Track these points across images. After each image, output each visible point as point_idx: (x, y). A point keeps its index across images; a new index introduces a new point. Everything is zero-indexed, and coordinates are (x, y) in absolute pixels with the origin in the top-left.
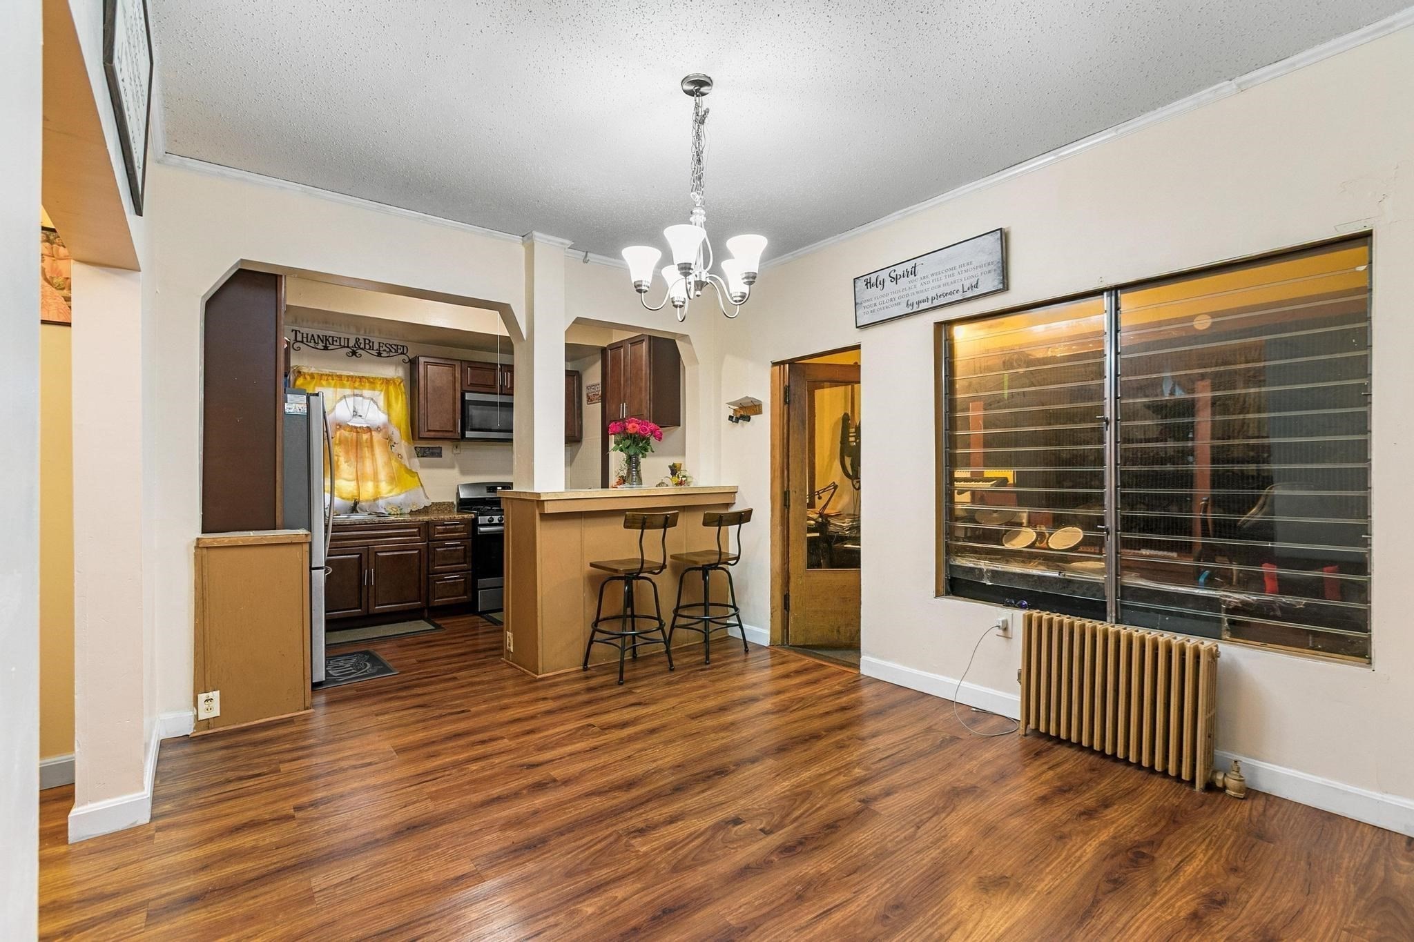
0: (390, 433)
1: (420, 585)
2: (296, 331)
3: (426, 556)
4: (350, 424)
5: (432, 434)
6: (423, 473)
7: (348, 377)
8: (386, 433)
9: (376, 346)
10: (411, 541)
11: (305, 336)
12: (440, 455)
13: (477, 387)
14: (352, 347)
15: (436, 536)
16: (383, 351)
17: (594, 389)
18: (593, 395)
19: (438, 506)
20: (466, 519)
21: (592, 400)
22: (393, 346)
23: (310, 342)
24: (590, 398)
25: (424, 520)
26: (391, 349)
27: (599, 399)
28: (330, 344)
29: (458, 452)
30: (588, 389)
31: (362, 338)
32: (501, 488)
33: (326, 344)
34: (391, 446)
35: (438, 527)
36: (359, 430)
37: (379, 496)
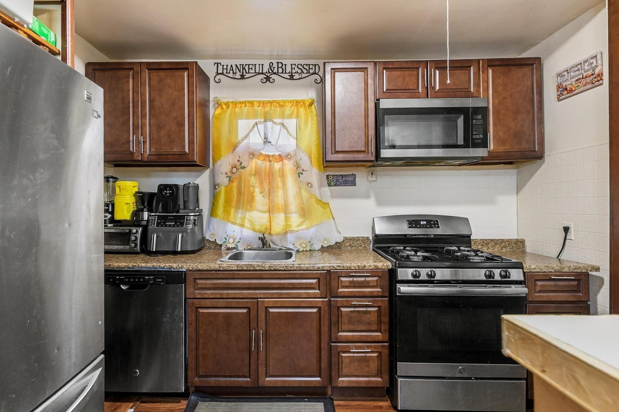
0: (300, 160)
1: (320, 358)
2: (218, 64)
3: (327, 317)
4: (264, 153)
5: (340, 157)
6: (336, 204)
7: (259, 102)
8: (296, 160)
9: (288, 69)
10: (308, 296)
11: (225, 67)
12: (354, 184)
13: (391, 93)
14: (266, 73)
15: (339, 290)
16: (295, 73)
17: (578, 70)
18: (576, 81)
19: (351, 242)
20: (381, 270)
21: (571, 91)
22: (305, 66)
23: (229, 73)
24: (566, 89)
25: (325, 268)
26: (303, 70)
27: (594, 82)
28: (246, 73)
29: (374, 179)
30: (559, 78)
31: (275, 62)
32: (425, 223)
33: (243, 73)
34: (299, 174)
35: (342, 279)
36: (271, 158)
37: (289, 230)
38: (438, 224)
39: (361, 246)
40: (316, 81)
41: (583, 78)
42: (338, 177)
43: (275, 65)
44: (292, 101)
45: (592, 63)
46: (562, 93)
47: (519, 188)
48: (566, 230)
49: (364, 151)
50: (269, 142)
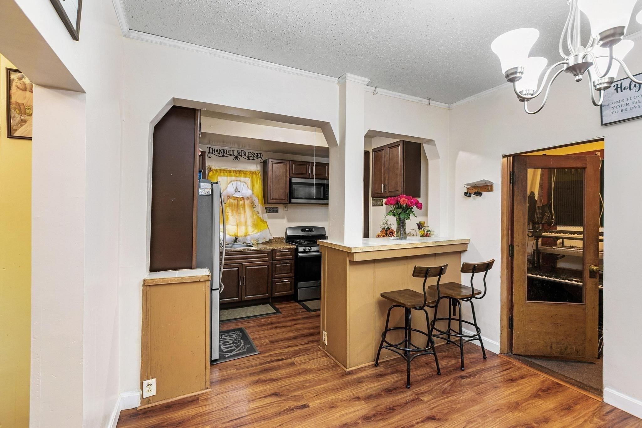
0: (253, 200)
1: (268, 286)
2: (209, 147)
3: (271, 268)
4: (234, 196)
5: (274, 201)
7: (233, 171)
8: (251, 200)
9: (247, 155)
10: (264, 261)
11: (213, 150)
12: (277, 212)
13: (296, 175)
14: (236, 155)
15: (276, 258)
16: (251, 157)
19: (276, 239)
20: (292, 249)
22: (255, 154)
23: (216, 153)
25: (271, 249)
26: (255, 155)
28: (225, 154)
29: (287, 209)
31: (240, 150)
32: (308, 230)
33: (223, 154)
35: (277, 253)
36: (238, 199)
37: (247, 234)
38: (313, 230)
39: (280, 241)
40: (261, 161)
42: (271, 208)
43: (240, 152)
44: (250, 171)
49: (284, 199)
50: (239, 191)
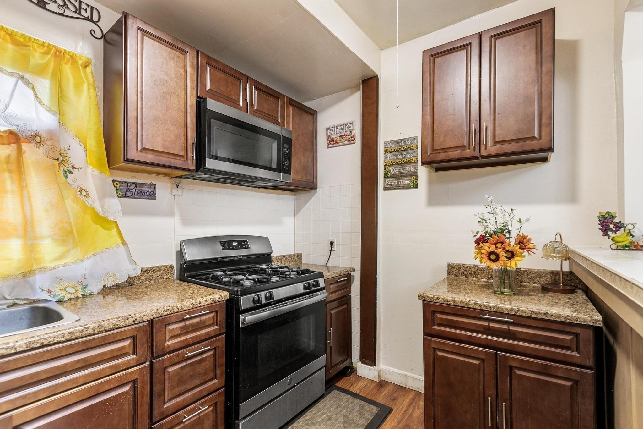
3: (146, 388)
5: (150, 158)
10: (115, 370)
12: (152, 196)
15: (167, 344)
17: (341, 129)
18: (340, 136)
19: (149, 274)
20: (218, 303)
21: (336, 143)
24: (333, 141)
25: (146, 318)
27: (351, 140)
29: (180, 192)
30: (329, 130)
32: (236, 243)
34: (65, 172)
35: (171, 327)
37: (35, 267)
38: (247, 244)
39: (162, 278)
40: (92, 32)
41: (344, 136)
42: (129, 185)
44: (46, 45)
45: (350, 127)
46: (331, 142)
47: (297, 211)
48: (332, 243)
49: (181, 156)
